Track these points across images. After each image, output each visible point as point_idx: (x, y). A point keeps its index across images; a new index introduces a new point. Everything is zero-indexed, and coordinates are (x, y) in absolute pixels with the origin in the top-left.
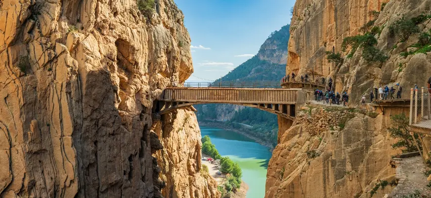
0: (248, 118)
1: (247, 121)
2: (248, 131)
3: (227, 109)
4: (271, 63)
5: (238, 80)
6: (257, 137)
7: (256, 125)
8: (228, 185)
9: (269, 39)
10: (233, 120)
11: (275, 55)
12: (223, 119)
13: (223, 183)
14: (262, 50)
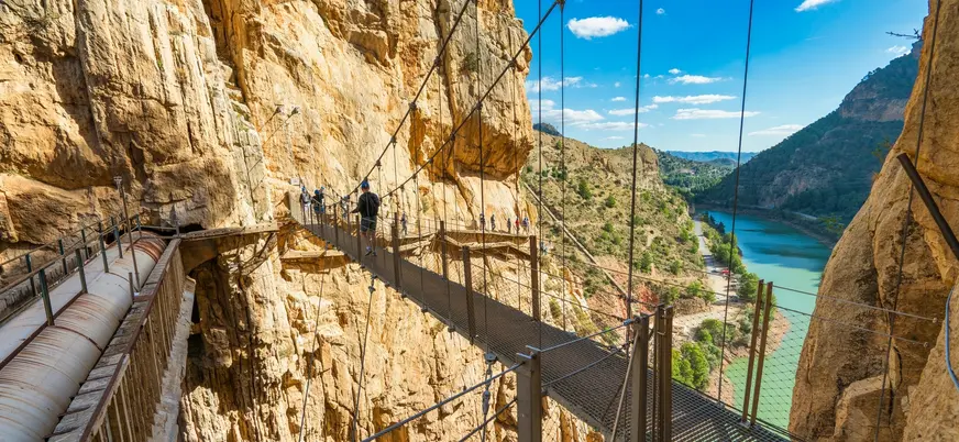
0: (809, 205)
1: (808, 209)
2: (808, 225)
3: (774, 192)
4: (864, 120)
5: (798, 149)
6: (822, 235)
7: (823, 217)
8: (747, 322)
9: (863, 82)
10: (785, 206)
11: (871, 108)
12: (768, 205)
13: (738, 318)
14: (848, 102)
